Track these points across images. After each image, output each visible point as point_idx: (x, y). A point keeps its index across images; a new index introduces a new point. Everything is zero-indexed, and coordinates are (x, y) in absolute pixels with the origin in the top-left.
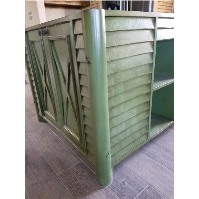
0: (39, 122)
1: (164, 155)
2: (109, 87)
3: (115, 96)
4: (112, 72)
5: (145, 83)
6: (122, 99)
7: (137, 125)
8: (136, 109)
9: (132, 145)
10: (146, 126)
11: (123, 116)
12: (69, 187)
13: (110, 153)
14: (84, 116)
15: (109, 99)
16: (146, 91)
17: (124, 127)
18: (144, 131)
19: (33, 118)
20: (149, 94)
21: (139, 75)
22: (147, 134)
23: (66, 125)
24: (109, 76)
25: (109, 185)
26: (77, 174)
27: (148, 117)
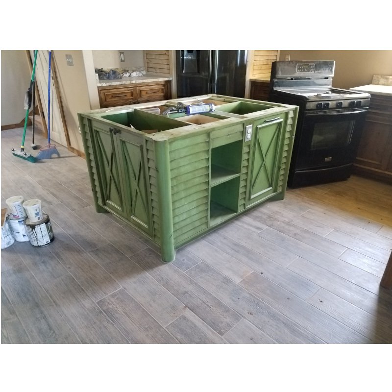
0: (97, 213)
1: (222, 242)
2: (172, 187)
3: (177, 193)
4: (174, 176)
5: (202, 181)
6: (183, 194)
7: (197, 216)
8: (195, 202)
9: (193, 232)
10: (206, 216)
11: (184, 207)
12: (139, 264)
13: (173, 236)
14: (153, 207)
15: (172, 195)
16: (204, 187)
17: (185, 216)
18: (204, 220)
19: (88, 207)
20: (207, 190)
21: (197, 176)
22: (207, 223)
23: (134, 215)
24: (172, 179)
25: (172, 262)
26: (145, 255)
27: (208, 209)
